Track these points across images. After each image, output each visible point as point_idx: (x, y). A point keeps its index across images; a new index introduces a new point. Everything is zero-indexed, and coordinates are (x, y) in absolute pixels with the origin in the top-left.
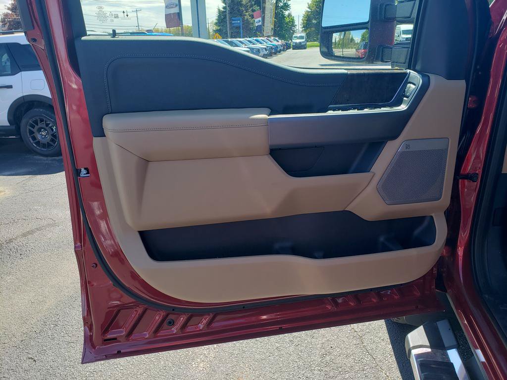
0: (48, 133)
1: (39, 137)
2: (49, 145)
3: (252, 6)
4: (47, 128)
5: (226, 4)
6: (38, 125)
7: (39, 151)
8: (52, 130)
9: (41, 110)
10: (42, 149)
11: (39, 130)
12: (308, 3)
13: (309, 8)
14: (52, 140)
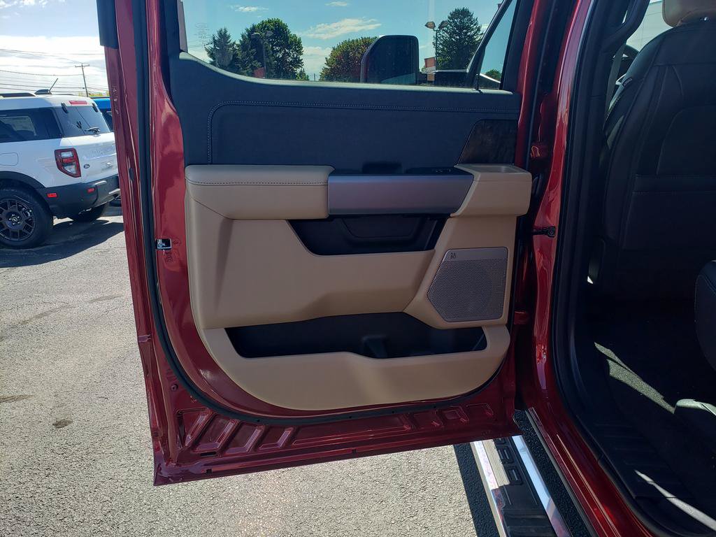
0: (20, 219)
1: (8, 224)
2: (22, 234)
3: (251, 61)
4: (20, 213)
5: (214, 59)
6: (7, 209)
7: (7, 242)
8: (27, 215)
9: (13, 190)
10: (12, 239)
11: (9, 215)
12: (326, 58)
13: (327, 64)
14: (27, 228)
